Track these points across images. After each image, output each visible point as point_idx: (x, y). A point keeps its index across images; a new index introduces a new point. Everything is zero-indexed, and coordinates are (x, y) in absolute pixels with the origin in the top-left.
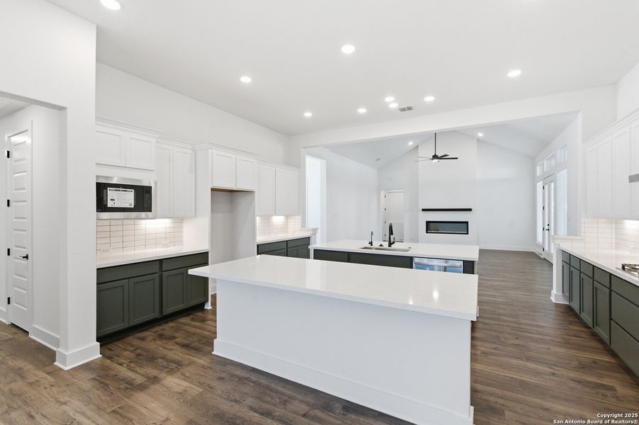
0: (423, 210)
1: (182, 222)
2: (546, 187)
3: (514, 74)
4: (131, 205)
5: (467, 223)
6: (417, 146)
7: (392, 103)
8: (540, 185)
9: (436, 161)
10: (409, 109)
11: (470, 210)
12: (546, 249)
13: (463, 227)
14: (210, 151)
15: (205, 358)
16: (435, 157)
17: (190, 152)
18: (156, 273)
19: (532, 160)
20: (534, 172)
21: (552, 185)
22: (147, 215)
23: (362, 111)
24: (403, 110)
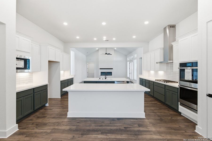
0: (100, 69)
1: (32, 74)
2: (130, 63)
3: (134, 37)
4: (23, 66)
5: (112, 72)
6: (98, 50)
7: (105, 38)
8: (128, 63)
9: (106, 55)
10: (108, 41)
11: (112, 69)
12: (130, 78)
13: (110, 74)
14: (48, 46)
15: (66, 119)
16: (106, 54)
17: (39, 46)
18: (32, 94)
19: (126, 56)
20: (126, 59)
21: (132, 63)
22: (28, 71)
23: (95, 39)
24: (106, 41)
